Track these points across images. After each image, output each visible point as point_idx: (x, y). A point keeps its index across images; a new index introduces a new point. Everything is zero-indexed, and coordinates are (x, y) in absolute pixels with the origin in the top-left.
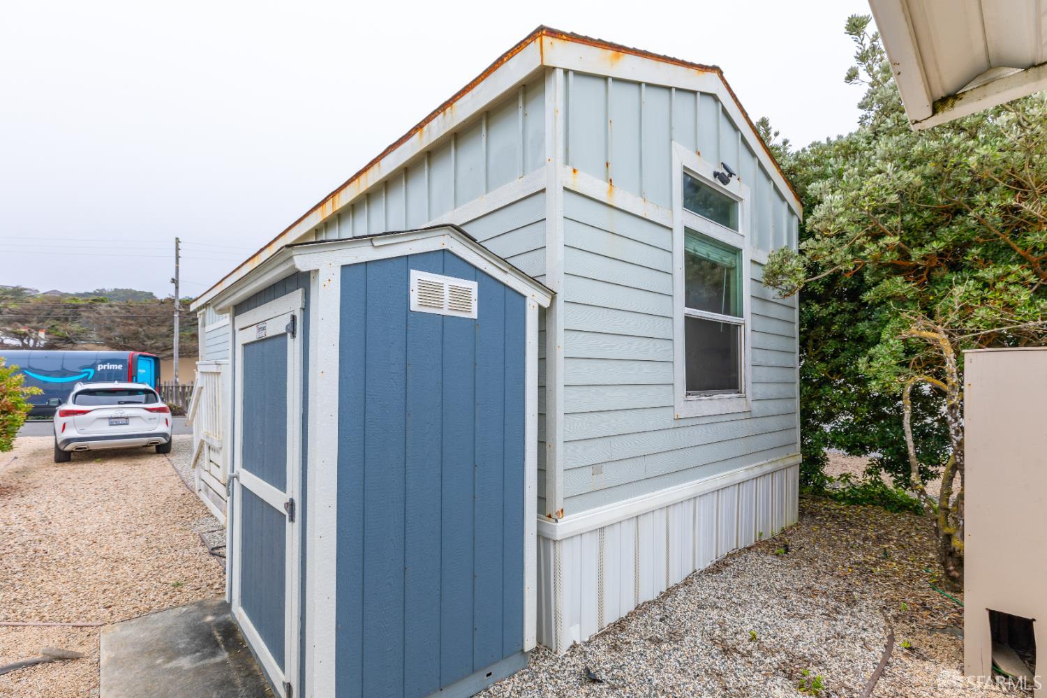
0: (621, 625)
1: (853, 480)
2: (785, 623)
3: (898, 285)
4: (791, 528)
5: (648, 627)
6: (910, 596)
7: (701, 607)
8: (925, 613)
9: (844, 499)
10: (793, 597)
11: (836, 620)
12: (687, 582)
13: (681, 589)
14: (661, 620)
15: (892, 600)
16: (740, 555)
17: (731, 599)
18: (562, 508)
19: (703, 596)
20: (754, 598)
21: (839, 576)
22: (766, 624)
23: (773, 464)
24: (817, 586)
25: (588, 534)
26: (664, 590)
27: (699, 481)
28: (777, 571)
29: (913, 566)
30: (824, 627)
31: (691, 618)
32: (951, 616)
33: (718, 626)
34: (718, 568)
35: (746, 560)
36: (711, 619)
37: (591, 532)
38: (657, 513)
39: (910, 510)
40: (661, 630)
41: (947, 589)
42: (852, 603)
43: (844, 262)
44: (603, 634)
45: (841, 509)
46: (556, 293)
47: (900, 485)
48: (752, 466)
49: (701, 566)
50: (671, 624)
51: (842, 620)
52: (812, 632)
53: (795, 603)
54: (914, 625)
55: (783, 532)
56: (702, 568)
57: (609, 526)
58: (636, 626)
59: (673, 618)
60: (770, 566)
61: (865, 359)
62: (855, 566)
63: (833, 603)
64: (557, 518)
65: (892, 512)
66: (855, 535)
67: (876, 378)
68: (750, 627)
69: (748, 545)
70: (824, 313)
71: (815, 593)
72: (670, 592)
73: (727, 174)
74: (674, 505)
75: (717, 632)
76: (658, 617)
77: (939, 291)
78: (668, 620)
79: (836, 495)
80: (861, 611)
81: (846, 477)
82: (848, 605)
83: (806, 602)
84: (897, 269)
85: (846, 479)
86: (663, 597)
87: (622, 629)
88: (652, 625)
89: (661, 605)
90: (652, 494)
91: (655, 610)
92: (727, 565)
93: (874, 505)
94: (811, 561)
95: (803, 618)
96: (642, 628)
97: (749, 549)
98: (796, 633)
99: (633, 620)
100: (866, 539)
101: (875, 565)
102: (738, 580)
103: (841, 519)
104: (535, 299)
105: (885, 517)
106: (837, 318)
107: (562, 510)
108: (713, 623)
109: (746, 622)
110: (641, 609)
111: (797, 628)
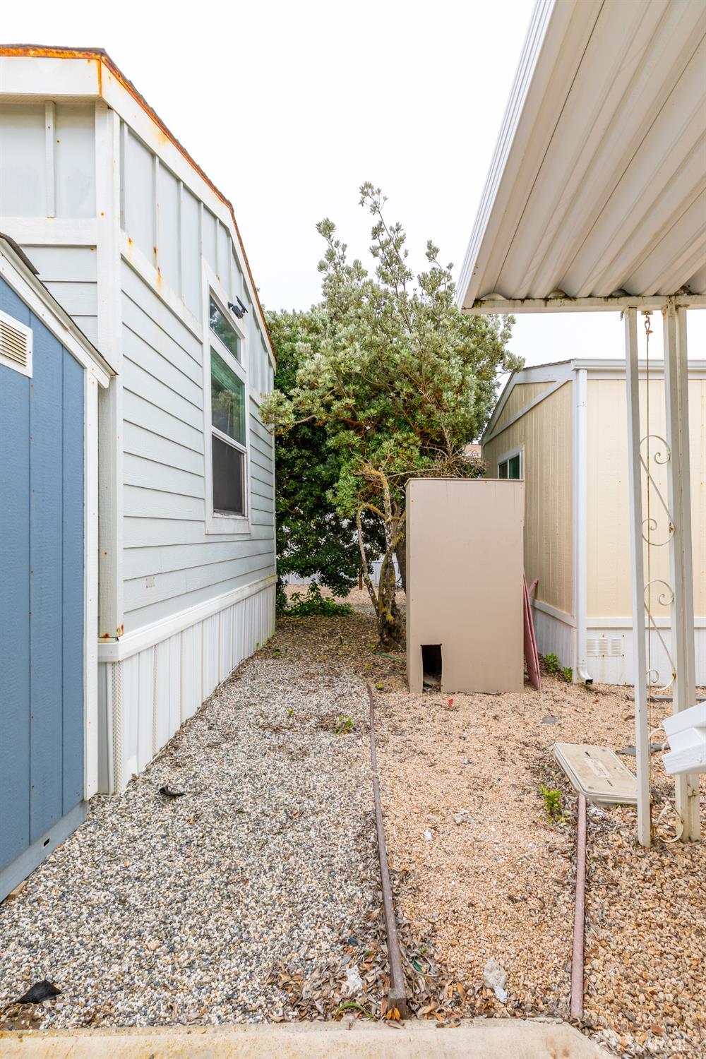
0: (174, 745)
1: (301, 598)
2: (303, 699)
3: (351, 437)
4: (273, 637)
5: (201, 738)
6: (365, 662)
7: (237, 708)
8: (377, 668)
9: (297, 613)
10: (302, 681)
11: (334, 687)
12: (217, 693)
13: (214, 701)
14: (210, 728)
15: (357, 667)
16: (248, 664)
17: (258, 695)
18: (122, 623)
19: (236, 701)
20: (274, 690)
21: (320, 662)
22: (293, 704)
23: (264, 582)
24: (311, 671)
25: (145, 652)
26: (200, 705)
27: (221, 596)
28: (280, 669)
29: (357, 645)
30: (329, 693)
31: (235, 718)
32: (390, 666)
33: (259, 717)
34: (236, 677)
35: (254, 667)
36: (252, 713)
37: (148, 649)
38: (195, 627)
39: (339, 614)
40: (215, 736)
41: (382, 652)
42: (337, 675)
43: (318, 412)
44: (158, 760)
45: (297, 621)
46: (116, 374)
47: (336, 595)
48: (251, 584)
49: (223, 679)
50: (220, 728)
51: (338, 686)
52: (324, 699)
53: (304, 685)
54: (375, 677)
55: (269, 641)
56: (224, 680)
57: (161, 642)
58: (188, 741)
59: (219, 724)
60: (273, 667)
61: (331, 490)
62: (327, 653)
63: (327, 678)
64: (118, 635)
65: (329, 616)
66: (316, 634)
67: (339, 505)
68: (283, 709)
69: (250, 656)
70: (289, 456)
71: (312, 676)
72: (205, 706)
73: (241, 308)
74: (206, 619)
75: (262, 721)
76: (206, 727)
77: (372, 446)
78: (215, 727)
79: (290, 612)
80: (345, 677)
81: (297, 595)
82: (336, 677)
83: (311, 682)
84: (347, 426)
85: (297, 597)
86: (201, 711)
87: (176, 748)
88: (203, 736)
89: (203, 717)
90: (191, 608)
91: (199, 722)
92: (242, 673)
93: (317, 614)
94: (299, 657)
95: (314, 692)
96: (195, 741)
97: (252, 658)
98: (315, 702)
99: (182, 737)
100: (323, 636)
101: (337, 650)
102: (256, 681)
103: (301, 627)
104: (94, 376)
105: (327, 621)
106: (298, 462)
107: (122, 627)
108: (255, 716)
109: (278, 707)
110: (186, 725)
111: (314, 698)
